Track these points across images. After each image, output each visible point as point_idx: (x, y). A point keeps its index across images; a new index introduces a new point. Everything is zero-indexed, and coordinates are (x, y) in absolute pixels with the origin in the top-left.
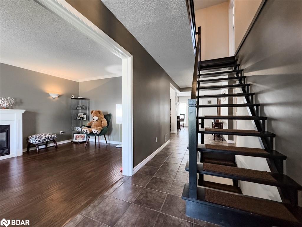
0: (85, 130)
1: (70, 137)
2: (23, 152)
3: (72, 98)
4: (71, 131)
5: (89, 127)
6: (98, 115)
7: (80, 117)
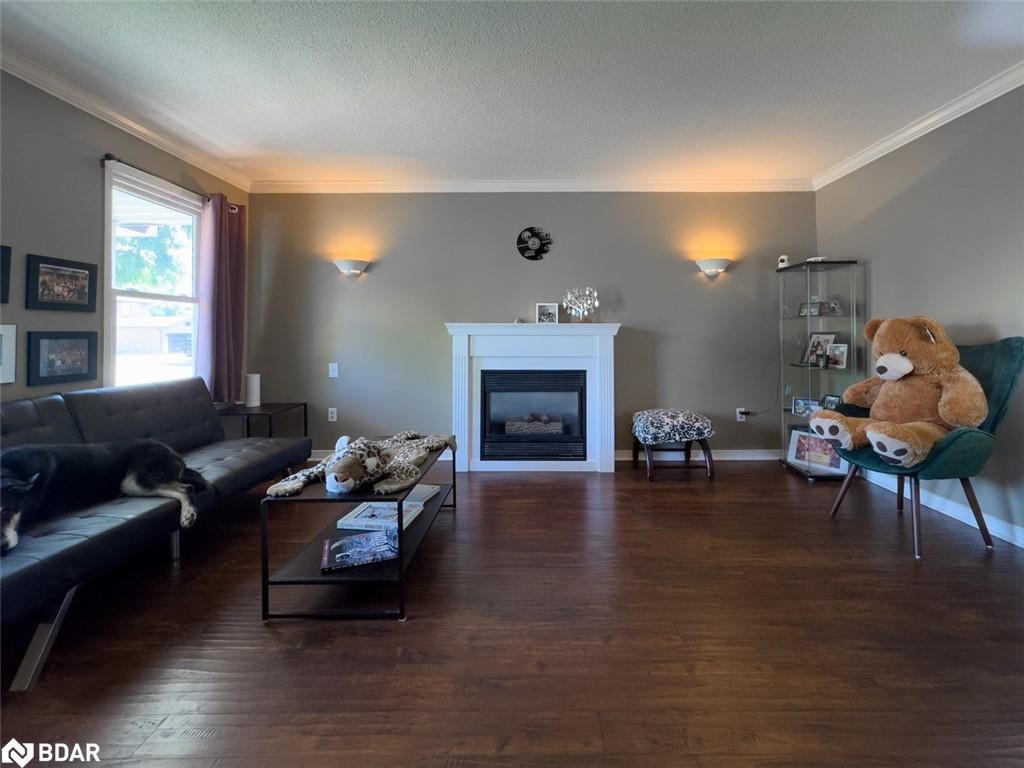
0: (826, 424)
1: (775, 440)
2: (616, 462)
3: (781, 265)
4: (780, 413)
5: (856, 410)
6: (915, 345)
7: (819, 352)
